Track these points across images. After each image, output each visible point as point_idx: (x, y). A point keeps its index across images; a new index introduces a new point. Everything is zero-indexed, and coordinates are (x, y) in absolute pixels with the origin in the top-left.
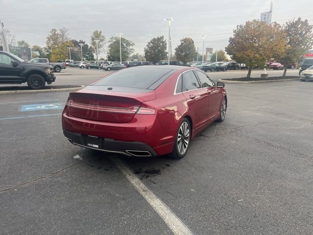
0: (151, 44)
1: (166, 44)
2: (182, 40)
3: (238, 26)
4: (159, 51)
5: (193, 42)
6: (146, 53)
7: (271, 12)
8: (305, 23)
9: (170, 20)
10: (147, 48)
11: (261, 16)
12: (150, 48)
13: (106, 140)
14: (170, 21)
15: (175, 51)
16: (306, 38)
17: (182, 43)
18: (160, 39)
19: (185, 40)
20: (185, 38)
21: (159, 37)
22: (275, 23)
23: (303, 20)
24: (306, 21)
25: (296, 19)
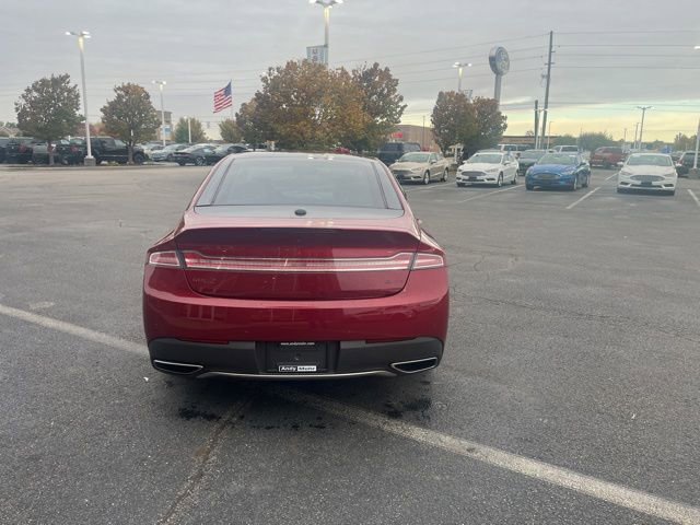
0: (35, 94)
1: (77, 96)
2: (119, 88)
3: (270, 69)
4: (60, 113)
5: (148, 96)
6: (20, 117)
7: (326, 46)
8: (386, 74)
9: (82, 35)
10: (23, 102)
11: (309, 53)
12: (31, 102)
13: (344, 345)
14: (81, 40)
15: (102, 114)
16: (391, 102)
17: (119, 96)
18: (59, 82)
19: (127, 89)
20: (126, 84)
21: (56, 76)
22: (342, 69)
23: (382, 67)
24: (387, 69)
25: (370, 66)
